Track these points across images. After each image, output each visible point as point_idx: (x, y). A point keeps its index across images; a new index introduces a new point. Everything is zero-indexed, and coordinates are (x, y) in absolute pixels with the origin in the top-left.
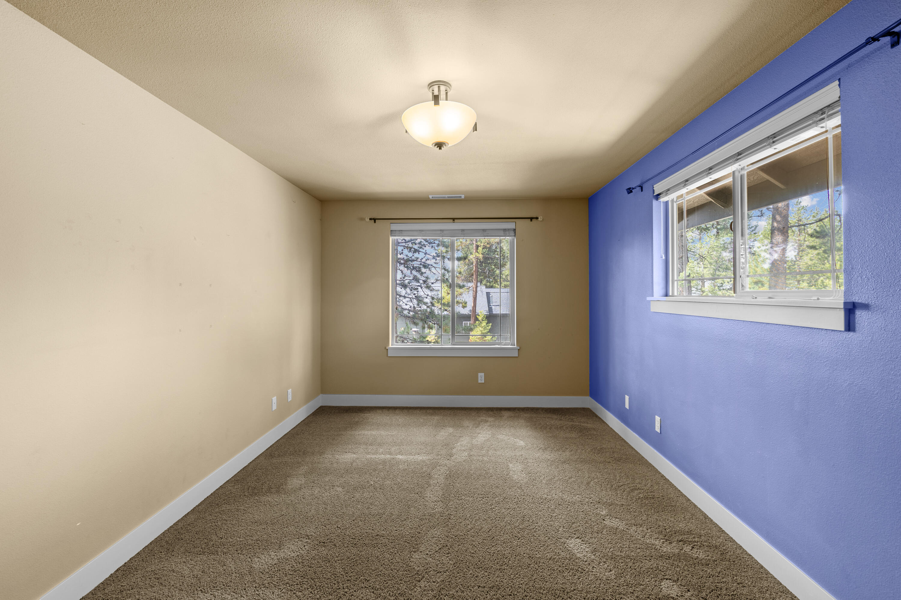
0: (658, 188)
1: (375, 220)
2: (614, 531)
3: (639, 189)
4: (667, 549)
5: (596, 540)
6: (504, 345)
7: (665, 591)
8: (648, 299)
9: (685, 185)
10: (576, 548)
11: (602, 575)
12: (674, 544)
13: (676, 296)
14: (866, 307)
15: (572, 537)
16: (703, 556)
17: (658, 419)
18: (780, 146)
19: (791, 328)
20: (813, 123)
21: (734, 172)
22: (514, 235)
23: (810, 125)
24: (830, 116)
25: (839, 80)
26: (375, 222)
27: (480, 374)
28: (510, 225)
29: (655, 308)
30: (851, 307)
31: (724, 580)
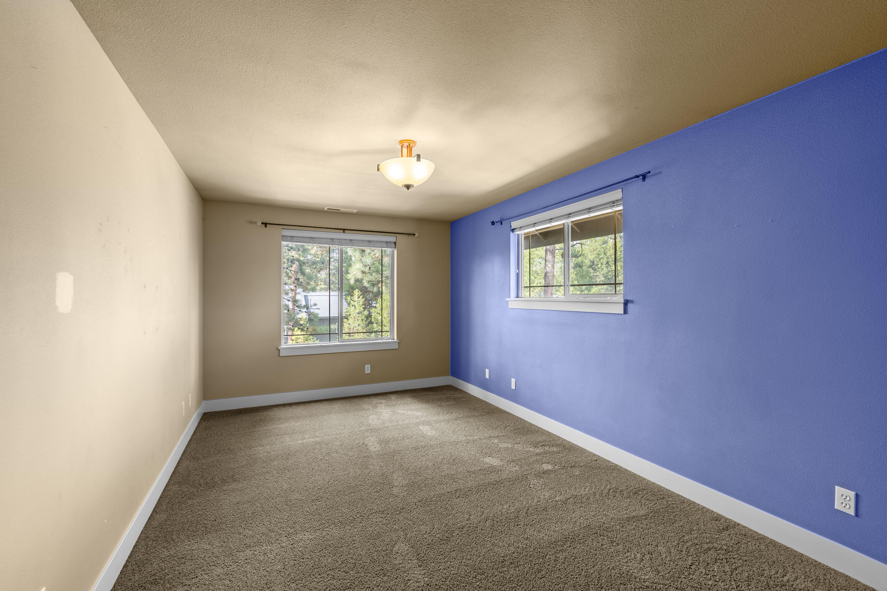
0: (515, 224)
1: (266, 224)
2: (507, 449)
3: (499, 223)
4: (538, 451)
5: (500, 455)
6: (386, 340)
7: (545, 468)
8: (507, 299)
9: (534, 226)
10: (491, 461)
11: (512, 470)
12: (540, 448)
13: (522, 297)
14: (632, 302)
15: (486, 457)
16: (556, 450)
17: (513, 380)
18: (592, 215)
19: (598, 314)
20: (610, 207)
21: (564, 224)
22: (394, 247)
23: (608, 207)
24: (618, 206)
25: (622, 189)
26: (266, 226)
27: (366, 366)
28: (392, 239)
29: (511, 305)
30: (626, 302)
31: (569, 457)
